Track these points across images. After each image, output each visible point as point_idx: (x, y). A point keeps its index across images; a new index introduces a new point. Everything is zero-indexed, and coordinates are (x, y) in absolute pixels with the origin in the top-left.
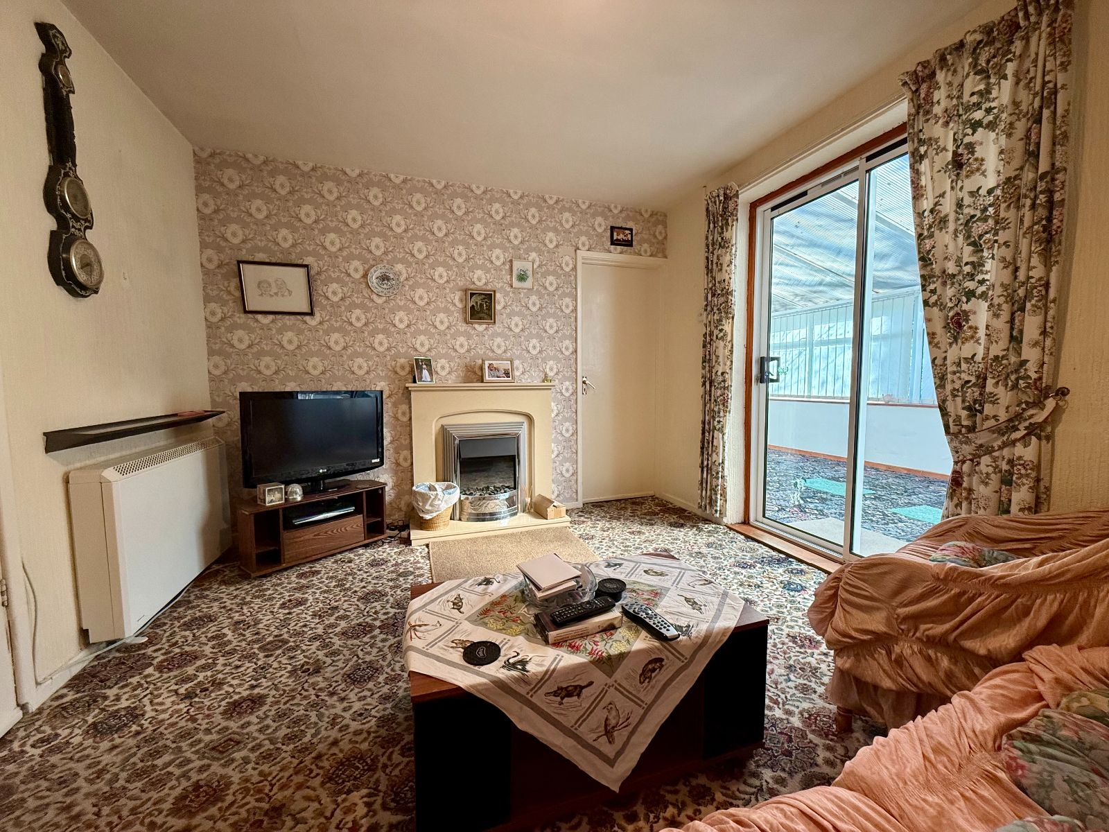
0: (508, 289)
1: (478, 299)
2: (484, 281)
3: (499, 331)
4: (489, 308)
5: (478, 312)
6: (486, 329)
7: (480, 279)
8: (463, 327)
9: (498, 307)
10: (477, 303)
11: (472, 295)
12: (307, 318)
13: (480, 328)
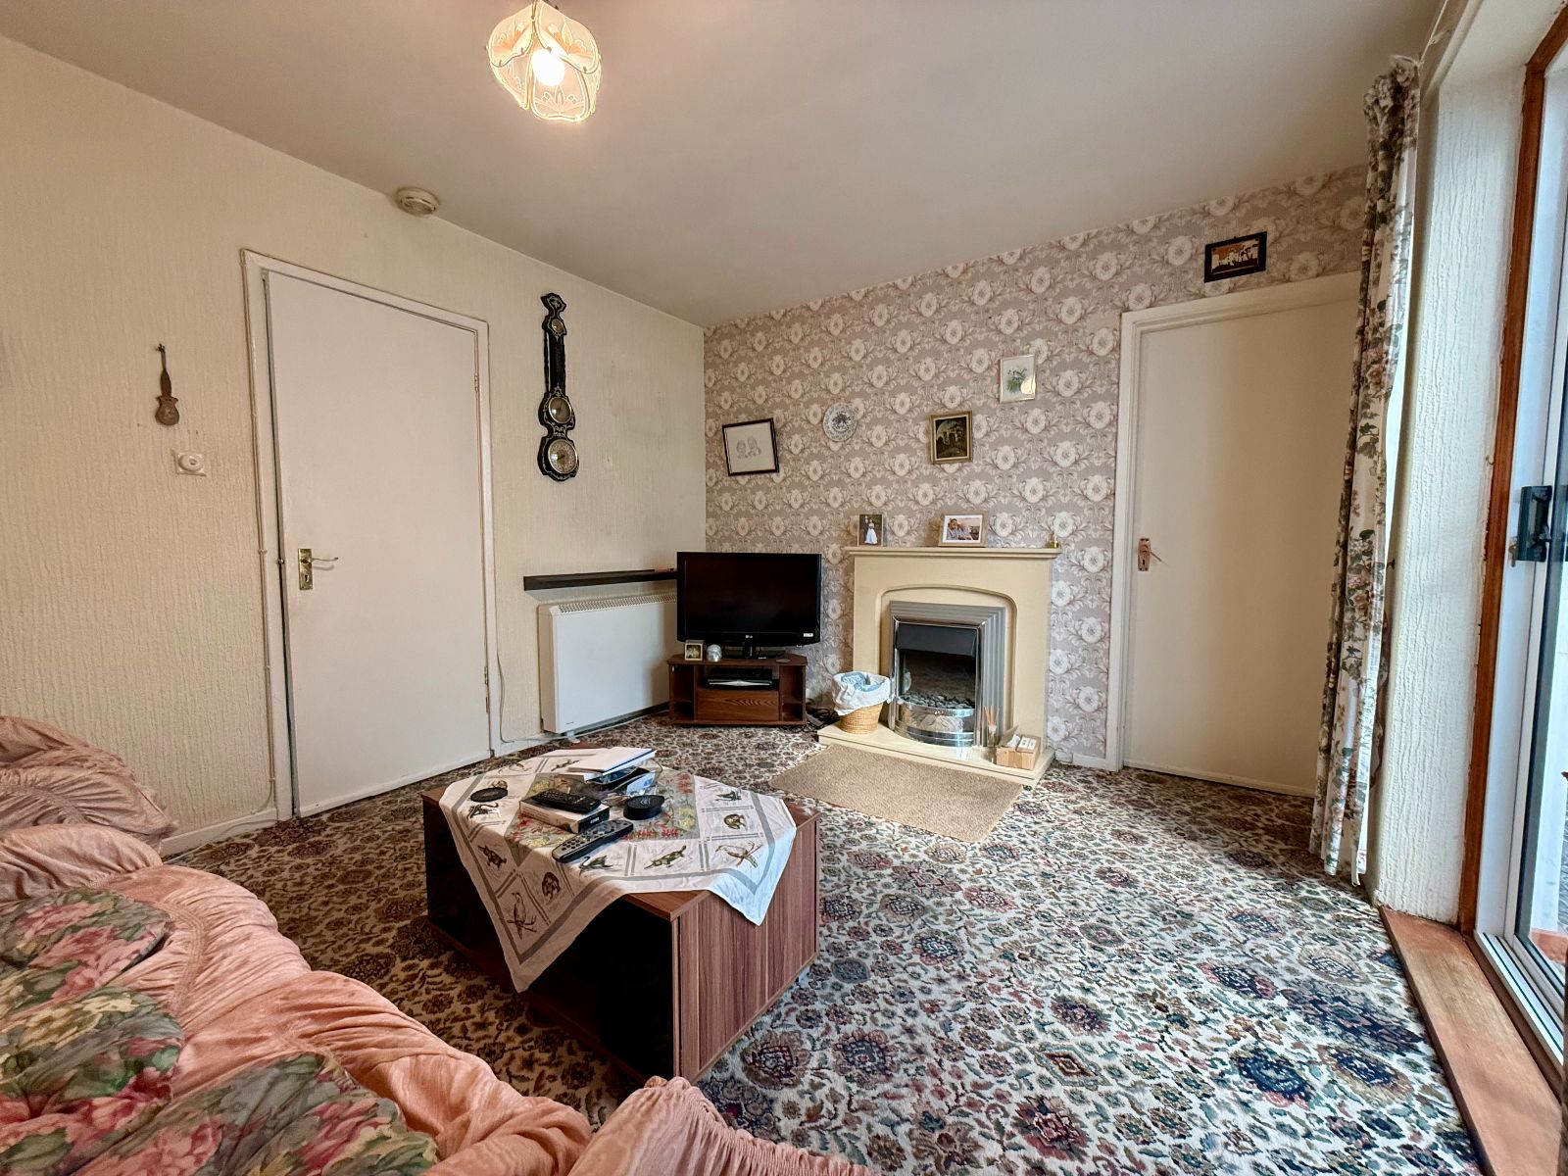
0: (994, 405)
1: (946, 428)
2: (958, 400)
3: (978, 469)
4: (963, 439)
5: (948, 447)
6: (959, 469)
7: (953, 399)
8: (927, 470)
10: (945, 433)
11: (938, 423)
12: (774, 475)
13: (951, 468)
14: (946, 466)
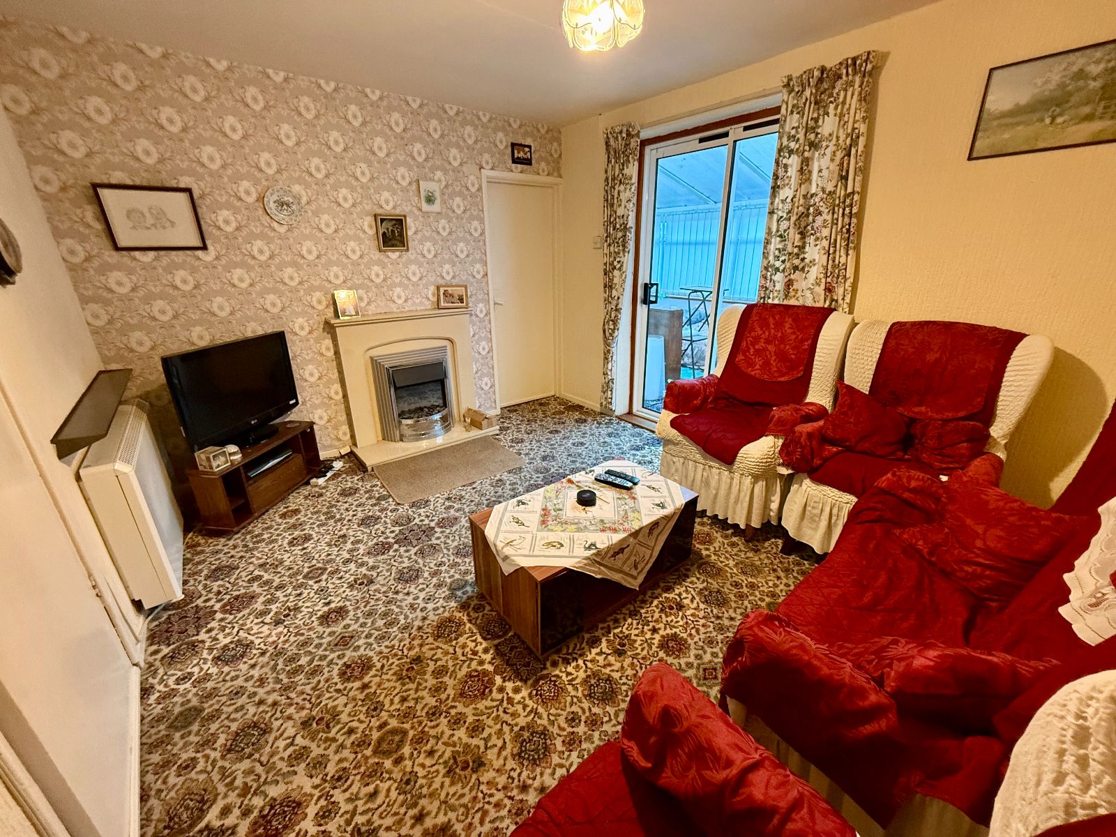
0: (417, 212)
1: (389, 225)
2: (391, 204)
3: (412, 257)
4: (401, 234)
5: (390, 240)
6: (400, 257)
8: (376, 255)
9: (410, 233)
10: (388, 229)
11: (382, 220)
12: (199, 253)
13: (394, 255)
14: (390, 254)
